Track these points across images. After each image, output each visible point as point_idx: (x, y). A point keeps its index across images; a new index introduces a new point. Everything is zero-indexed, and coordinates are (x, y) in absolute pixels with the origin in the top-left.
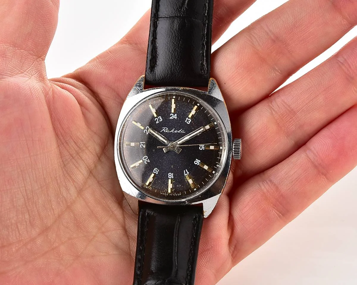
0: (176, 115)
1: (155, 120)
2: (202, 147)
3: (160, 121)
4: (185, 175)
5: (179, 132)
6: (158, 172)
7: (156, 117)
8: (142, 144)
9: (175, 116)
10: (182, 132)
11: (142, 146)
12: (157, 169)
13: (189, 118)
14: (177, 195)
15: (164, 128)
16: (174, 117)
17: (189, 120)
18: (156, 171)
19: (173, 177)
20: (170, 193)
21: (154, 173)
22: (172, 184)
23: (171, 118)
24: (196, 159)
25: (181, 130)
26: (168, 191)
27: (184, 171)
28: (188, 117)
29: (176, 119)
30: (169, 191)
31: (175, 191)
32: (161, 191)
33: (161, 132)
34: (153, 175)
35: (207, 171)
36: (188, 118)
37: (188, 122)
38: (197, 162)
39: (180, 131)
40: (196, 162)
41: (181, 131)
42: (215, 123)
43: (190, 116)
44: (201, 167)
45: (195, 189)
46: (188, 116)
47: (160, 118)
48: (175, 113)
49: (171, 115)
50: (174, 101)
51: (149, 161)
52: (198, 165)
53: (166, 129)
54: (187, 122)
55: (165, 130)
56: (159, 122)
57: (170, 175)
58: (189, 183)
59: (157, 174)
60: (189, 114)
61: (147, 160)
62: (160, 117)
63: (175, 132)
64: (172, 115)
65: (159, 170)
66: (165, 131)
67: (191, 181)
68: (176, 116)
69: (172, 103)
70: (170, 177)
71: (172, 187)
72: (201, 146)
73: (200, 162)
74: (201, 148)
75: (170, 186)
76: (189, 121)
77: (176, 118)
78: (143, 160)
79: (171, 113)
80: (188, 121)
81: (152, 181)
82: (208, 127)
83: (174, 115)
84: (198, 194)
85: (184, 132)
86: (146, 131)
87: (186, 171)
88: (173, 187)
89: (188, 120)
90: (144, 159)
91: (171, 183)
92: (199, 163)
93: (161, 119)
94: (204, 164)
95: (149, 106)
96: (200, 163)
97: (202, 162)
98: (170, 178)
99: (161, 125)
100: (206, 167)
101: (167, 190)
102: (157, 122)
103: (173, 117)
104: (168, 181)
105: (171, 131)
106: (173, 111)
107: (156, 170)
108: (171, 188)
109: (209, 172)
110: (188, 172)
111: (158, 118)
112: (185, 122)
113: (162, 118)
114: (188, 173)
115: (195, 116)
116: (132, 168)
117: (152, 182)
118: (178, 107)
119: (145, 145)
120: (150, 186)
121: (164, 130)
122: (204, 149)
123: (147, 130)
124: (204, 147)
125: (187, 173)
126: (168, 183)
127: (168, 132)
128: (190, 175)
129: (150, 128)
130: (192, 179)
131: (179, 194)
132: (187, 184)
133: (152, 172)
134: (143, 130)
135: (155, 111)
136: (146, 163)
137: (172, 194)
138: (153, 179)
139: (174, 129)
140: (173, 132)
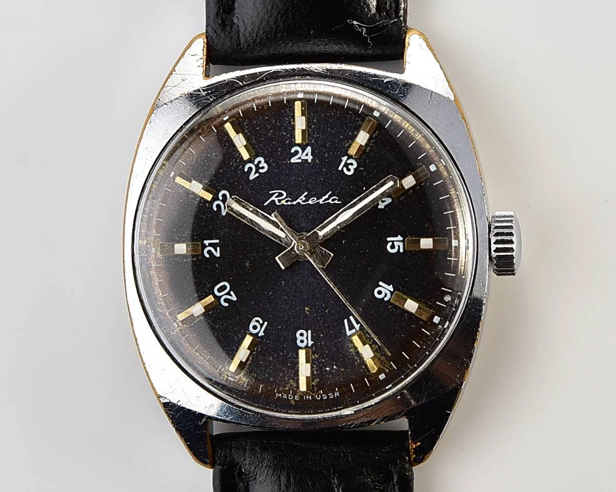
0: (309, 149)
1: (246, 170)
2: (395, 243)
3: (261, 171)
4: (349, 333)
5: (321, 201)
6: (263, 329)
7: (250, 161)
8: (210, 245)
9: (307, 155)
10: (330, 201)
11: (209, 252)
12: (261, 322)
13: (350, 157)
14: (328, 397)
15: (275, 193)
16: (304, 157)
17: (352, 164)
18: (259, 327)
19: (310, 343)
20: (306, 393)
21: (251, 334)
22: (309, 365)
23: (294, 160)
24: (381, 283)
25: (327, 196)
26: (298, 387)
27: (346, 321)
28: (347, 154)
29: (310, 161)
30: (303, 387)
31: (320, 386)
32: (278, 389)
33: (265, 204)
34: (248, 340)
35: (416, 317)
36: (346, 158)
37: (349, 170)
38: (384, 291)
39: (324, 198)
40: (380, 293)
41: (328, 199)
42: (433, 168)
43: (353, 151)
44: (397, 307)
45: (382, 376)
46: (348, 150)
47: (260, 162)
48: (307, 145)
49: (292, 151)
50: (302, 106)
51: (234, 298)
52: (386, 299)
53: (283, 195)
54: (345, 169)
55: (279, 197)
56: (257, 175)
57: (302, 338)
58: (361, 358)
59: (260, 335)
60: (350, 145)
61: (228, 294)
62: (262, 159)
63: (310, 202)
64: (297, 152)
65: (266, 323)
66: (279, 201)
67: (367, 352)
68: (310, 154)
69: (294, 112)
70: (302, 341)
71: (309, 375)
72: (393, 242)
73: (392, 290)
74: (393, 247)
75: (305, 370)
76: (350, 167)
77: (310, 158)
78: (215, 296)
79: (292, 147)
80: (346, 165)
81: (248, 358)
82: (409, 182)
83: (303, 152)
84: (390, 389)
85: (336, 202)
86: (218, 206)
87: (349, 321)
88: (312, 372)
89: (349, 162)
90: (220, 290)
91: (307, 362)
92: (389, 293)
93: (263, 164)
94: (405, 296)
95: (225, 128)
96: (392, 293)
97: (399, 290)
98: (303, 345)
99: (266, 183)
100: (411, 306)
101: (295, 385)
102: (252, 176)
103: (300, 158)
104: (297, 354)
105: (298, 201)
106: (298, 139)
107: (257, 324)
108: (307, 377)
109: (421, 320)
110: (357, 324)
111: (256, 163)
112: (340, 168)
113: (266, 162)
114: (357, 327)
115: (368, 148)
116: (181, 321)
117: (247, 361)
118: (314, 124)
119: (218, 248)
120: (243, 373)
121: (276, 200)
122: (401, 251)
123: (222, 201)
124: (401, 244)
125: (354, 328)
126: (298, 363)
127: (289, 203)
128: (362, 334)
129: (231, 196)
130: (370, 345)
131: (334, 394)
132: (357, 360)
133: (246, 332)
134: (211, 202)
135: (245, 143)
136: (227, 305)
137: (312, 396)
138: (249, 352)
139: (306, 193)
140: (302, 203)
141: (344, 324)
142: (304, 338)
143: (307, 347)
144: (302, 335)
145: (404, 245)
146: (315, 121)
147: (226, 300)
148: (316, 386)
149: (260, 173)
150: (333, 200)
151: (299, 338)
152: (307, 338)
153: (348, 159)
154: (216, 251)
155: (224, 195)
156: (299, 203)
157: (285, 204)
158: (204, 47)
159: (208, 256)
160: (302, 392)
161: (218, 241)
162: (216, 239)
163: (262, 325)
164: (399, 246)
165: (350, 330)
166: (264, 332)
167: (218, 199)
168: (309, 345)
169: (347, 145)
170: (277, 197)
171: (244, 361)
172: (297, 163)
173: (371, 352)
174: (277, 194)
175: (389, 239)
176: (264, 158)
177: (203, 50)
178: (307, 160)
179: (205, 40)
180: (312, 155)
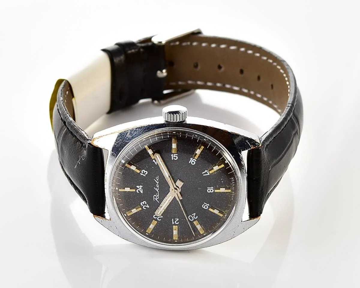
0: (138, 187)
1: (145, 209)
2: (174, 157)
3: (146, 204)
5: (158, 183)
6: (206, 204)
7: (142, 207)
8: (174, 222)
9: (140, 187)
10: (158, 180)
12: (204, 205)
13: (141, 172)
14: (233, 181)
15: (155, 199)
17: (143, 172)
21: (209, 208)
22: (221, 189)
23: (142, 192)
24: (190, 162)
25: (156, 181)
27: (204, 175)
29: (142, 186)
31: (229, 184)
32: (230, 199)
33: (159, 202)
34: (211, 210)
35: (203, 150)
36: (141, 174)
37: (146, 173)
39: (156, 182)
40: (193, 163)
43: (138, 171)
44: (199, 156)
46: (138, 173)
47: (142, 204)
48: (136, 187)
49: (138, 192)
50: (121, 189)
51: (195, 214)
52: (196, 161)
53: (155, 196)
54: (145, 174)
55: (156, 197)
56: (147, 205)
57: (210, 191)
58: (218, 170)
60: (136, 172)
61: (193, 216)
62: (141, 203)
63: (158, 187)
64: (138, 191)
65: (204, 203)
66: (157, 197)
67: (216, 168)
68: (139, 186)
69: (123, 192)
70: (212, 191)
72: (173, 158)
73: (192, 158)
74: (176, 158)
75: (223, 190)
76: (144, 172)
77: (141, 186)
78: (194, 221)
80: (144, 174)
83: (138, 189)
85: (158, 177)
86: (159, 219)
88: (224, 187)
89: (142, 173)
90: (192, 219)
91: (219, 189)
92: (194, 160)
93: (143, 203)
94: (195, 154)
97: (192, 156)
99: (151, 202)
100: (198, 152)
101: (228, 193)
102: (148, 207)
103: (141, 190)
104: (217, 193)
105: (157, 191)
106: (134, 190)
108: (226, 189)
109: (204, 148)
110: (205, 171)
111: (143, 205)
112: (145, 176)
113: (142, 202)
115: (137, 166)
120: (223, 212)
121: (157, 198)
122: (177, 155)
124: (175, 155)
125: (207, 172)
126: (220, 192)
127: (158, 194)
128: (209, 169)
129: (155, 214)
130: (213, 167)
131: (232, 180)
132: (219, 172)
133: (208, 210)
134: (158, 221)
135: (135, 209)
136: (197, 217)
137: (233, 187)
138: (215, 210)
139: (154, 188)
140: (158, 189)
141: (205, 176)
142: (210, 190)
143: (213, 189)
144: (209, 191)
145: (175, 154)
146: (127, 184)
147: (195, 217)
148: (229, 186)
149: (147, 204)
150: (157, 179)
151: (210, 192)
152: (210, 189)
153: (141, 173)
154: (176, 220)
155: (155, 217)
156: (158, 190)
157: (158, 195)
158: (98, 217)
159: (178, 223)
160: (231, 191)
161: (173, 219)
162: (172, 219)
163: (205, 205)
164: (175, 156)
165: (207, 174)
166: (208, 204)
167: (157, 218)
168: (213, 188)
169: (136, 173)
170: (156, 198)
171: (218, 211)
172: (143, 191)
173: (216, 166)
174: (155, 198)
175: (172, 159)
176: (141, 202)
177: (100, 218)
178: (142, 187)
179: (96, 216)
180: (140, 186)
